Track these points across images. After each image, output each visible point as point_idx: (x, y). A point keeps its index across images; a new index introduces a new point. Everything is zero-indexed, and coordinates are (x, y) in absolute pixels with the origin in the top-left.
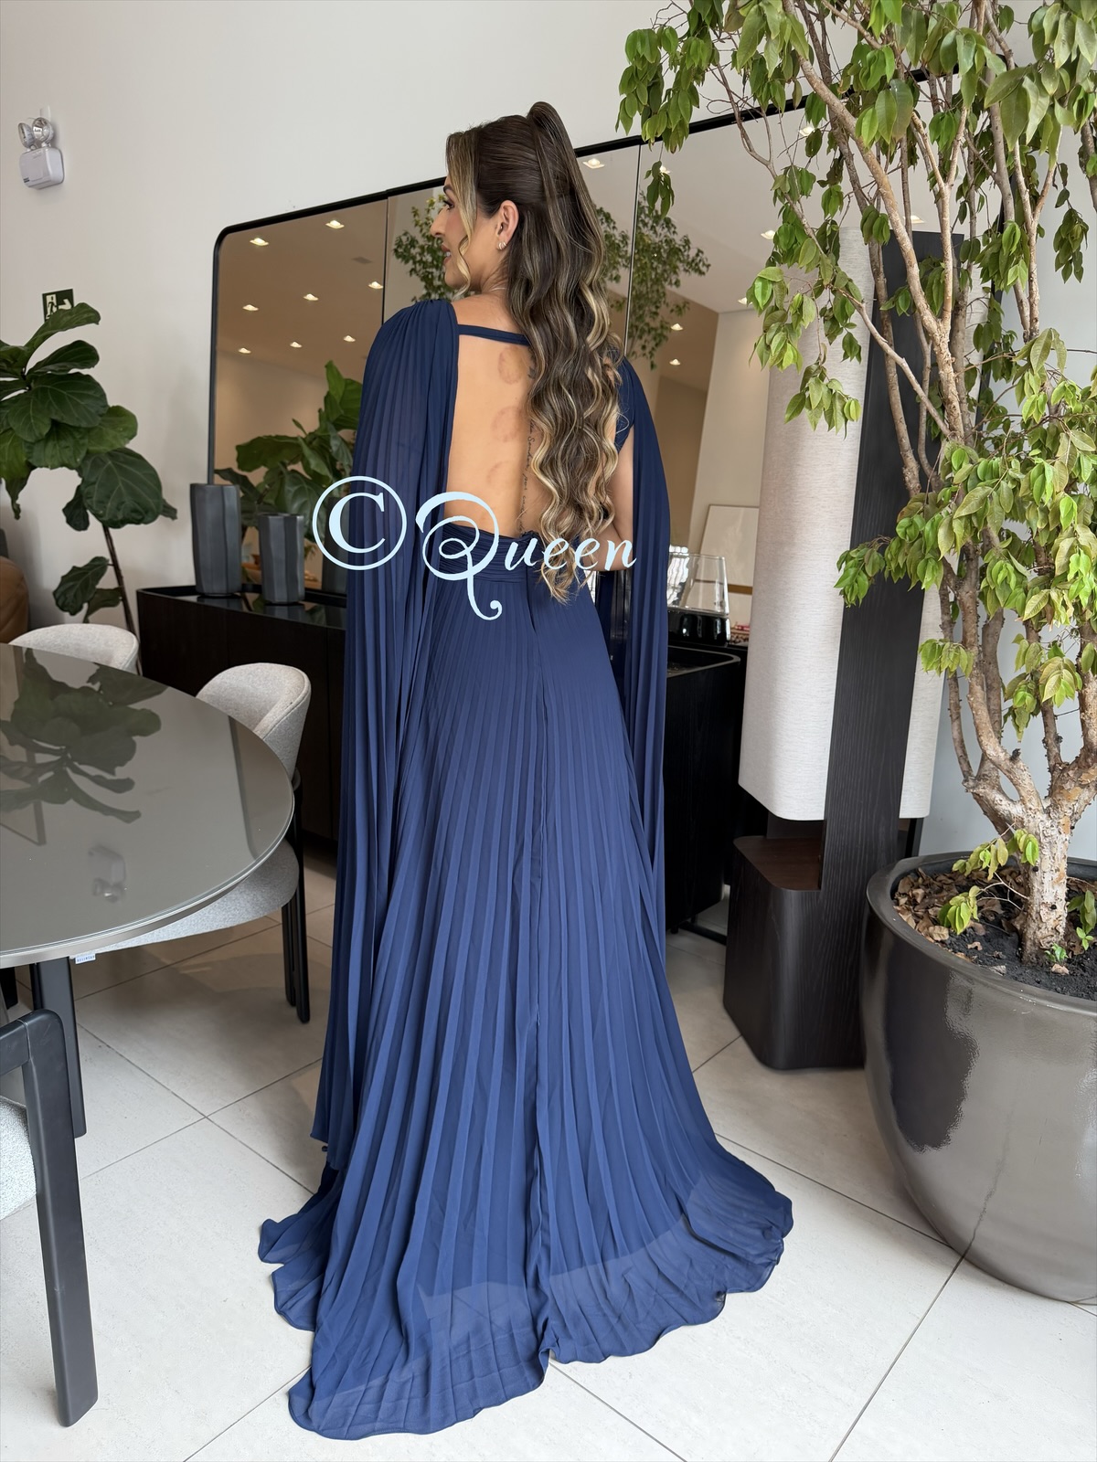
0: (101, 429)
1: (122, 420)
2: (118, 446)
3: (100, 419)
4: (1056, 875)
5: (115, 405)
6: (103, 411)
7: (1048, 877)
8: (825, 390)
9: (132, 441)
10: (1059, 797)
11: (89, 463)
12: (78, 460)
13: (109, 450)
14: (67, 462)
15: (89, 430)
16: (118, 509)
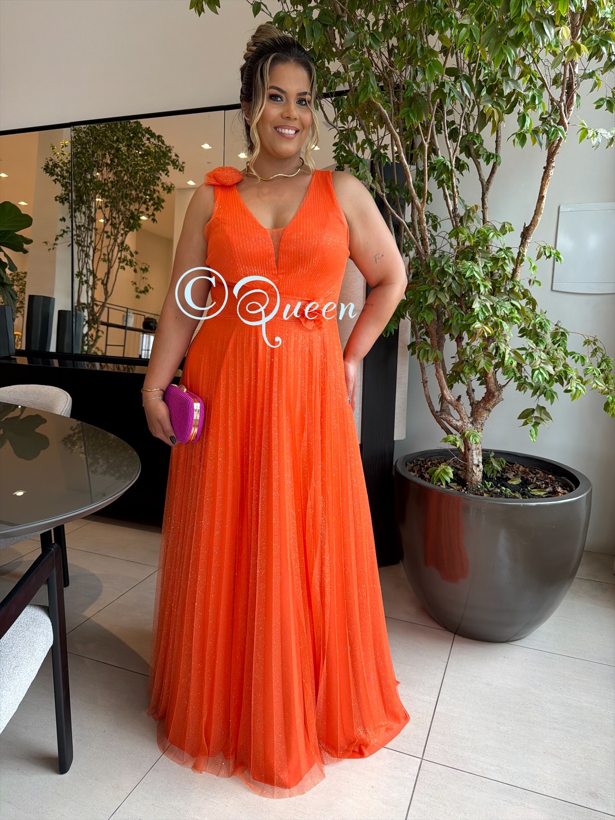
4: (478, 451)
7: (474, 452)
10: (476, 416)
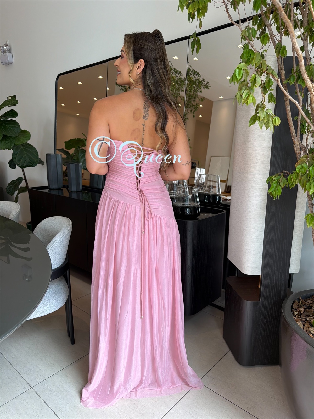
0: (19, 137)
1: (26, 134)
2: (24, 143)
3: (18, 134)
5: (24, 129)
6: (20, 132)
8: (265, 113)
9: (29, 141)
11: (15, 148)
12: (11, 147)
13: (21, 144)
14: (8, 148)
15: (15, 138)
16: (24, 162)
